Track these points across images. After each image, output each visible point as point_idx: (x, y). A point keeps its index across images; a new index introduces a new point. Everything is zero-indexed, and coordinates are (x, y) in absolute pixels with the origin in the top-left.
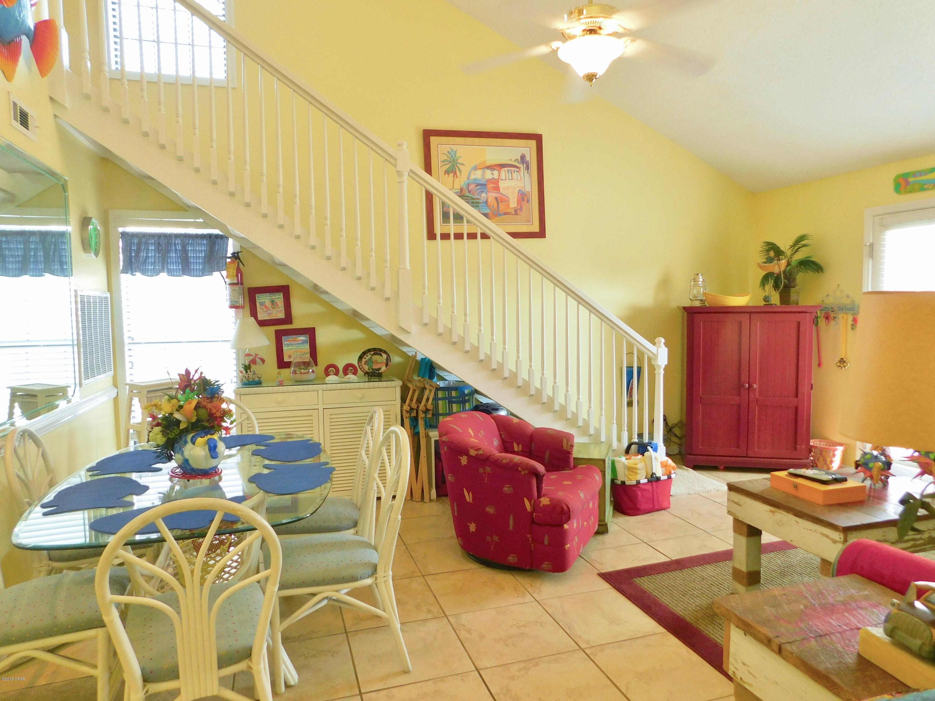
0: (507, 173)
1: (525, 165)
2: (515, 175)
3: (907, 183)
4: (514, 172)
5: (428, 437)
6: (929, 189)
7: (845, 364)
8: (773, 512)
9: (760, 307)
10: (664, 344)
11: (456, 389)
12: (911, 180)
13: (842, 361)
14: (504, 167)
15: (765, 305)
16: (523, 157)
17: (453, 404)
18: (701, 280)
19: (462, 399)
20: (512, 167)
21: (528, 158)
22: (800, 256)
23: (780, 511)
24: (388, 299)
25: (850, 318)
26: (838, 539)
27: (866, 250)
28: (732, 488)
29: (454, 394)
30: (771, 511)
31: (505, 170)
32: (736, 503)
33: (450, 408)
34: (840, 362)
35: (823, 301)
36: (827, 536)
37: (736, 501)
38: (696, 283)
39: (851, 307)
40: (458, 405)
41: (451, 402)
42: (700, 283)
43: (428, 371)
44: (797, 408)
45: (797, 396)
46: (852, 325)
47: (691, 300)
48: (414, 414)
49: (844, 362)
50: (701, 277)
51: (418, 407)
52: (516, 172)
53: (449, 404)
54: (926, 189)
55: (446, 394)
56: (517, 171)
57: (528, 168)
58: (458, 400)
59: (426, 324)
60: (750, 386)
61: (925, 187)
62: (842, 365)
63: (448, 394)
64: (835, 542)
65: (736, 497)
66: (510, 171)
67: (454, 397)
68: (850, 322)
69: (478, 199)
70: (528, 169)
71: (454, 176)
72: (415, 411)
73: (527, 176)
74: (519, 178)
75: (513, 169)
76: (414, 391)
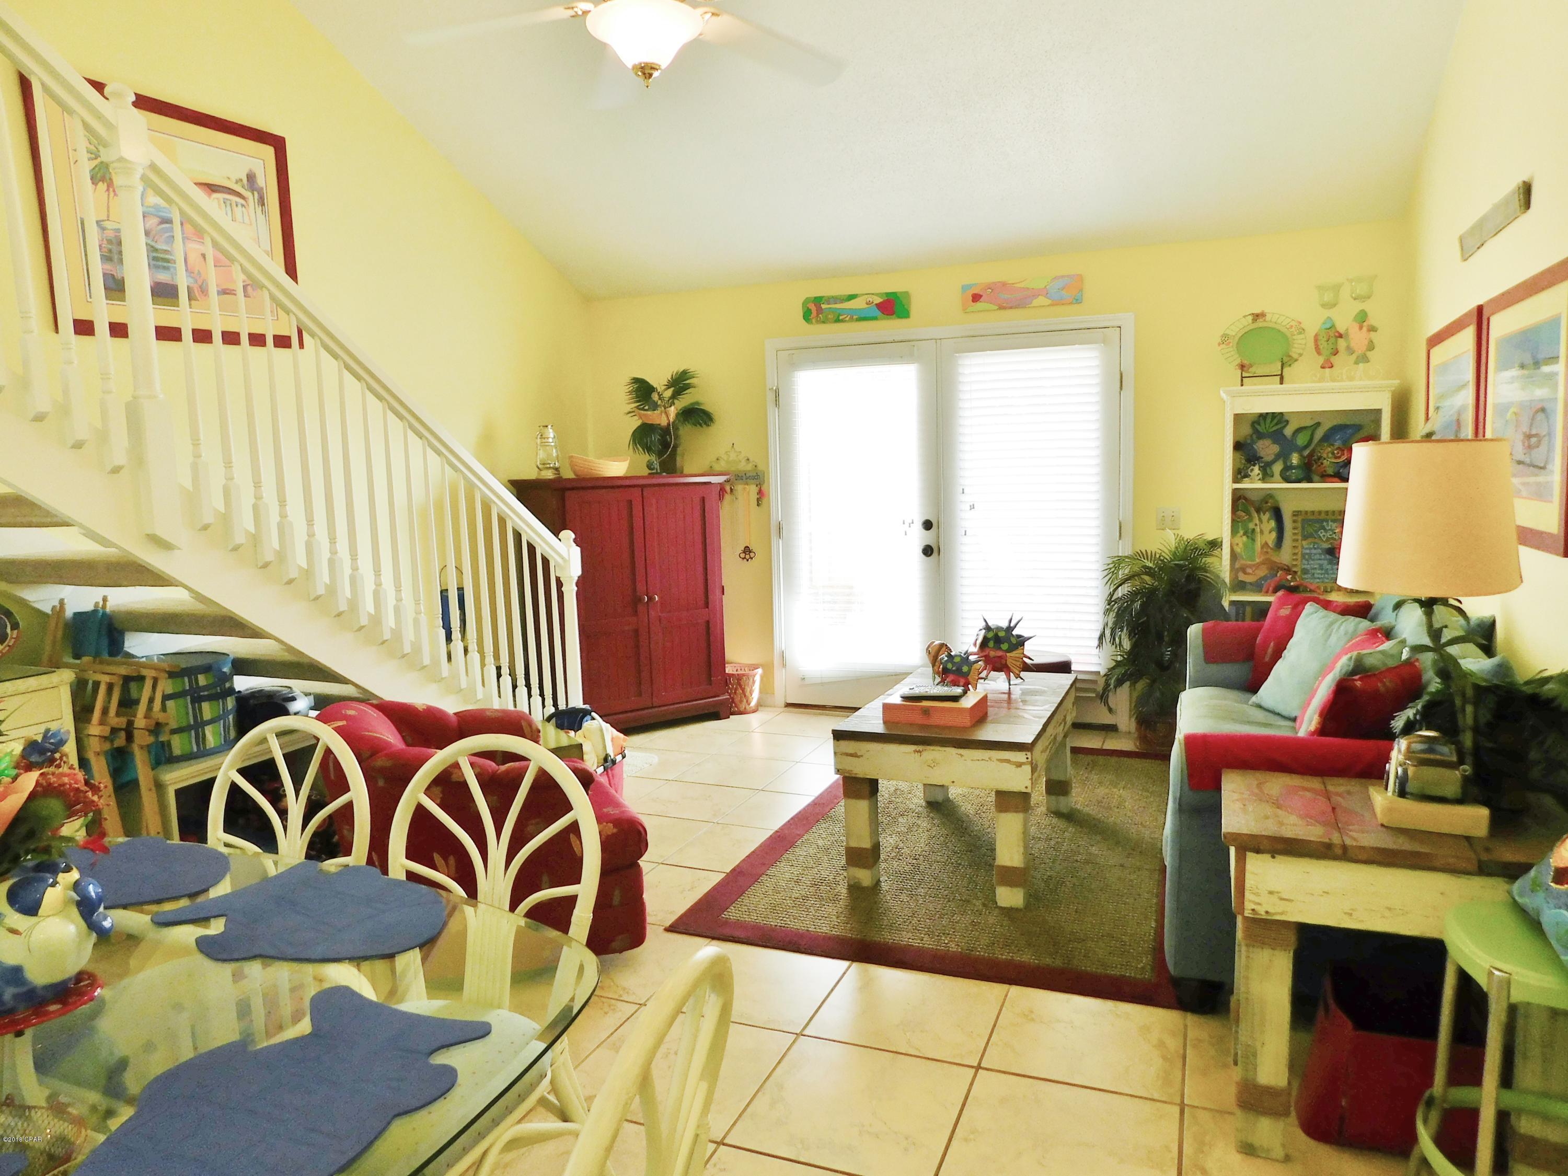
0: (223, 205)
1: (256, 193)
2: (238, 211)
3: (819, 310)
4: (237, 205)
5: (159, 787)
6: (845, 321)
7: (752, 555)
8: (919, 752)
9: (643, 477)
10: (575, 541)
11: (207, 669)
12: (823, 306)
13: (747, 550)
14: (214, 191)
15: (650, 474)
16: (251, 177)
17: (203, 704)
18: (552, 435)
19: (221, 689)
20: (230, 194)
21: (261, 182)
22: (684, 401)
23: (932, 748)
24: (116, 470)
25: (753, 489)
26: (1025, 760)
27: (771, 396)
28: (839, 735)
29: (202, 680)
30: (915, 751)
31: (217, 199)
32: (852, 755)
33: (197, 713)
34: (744, 552)
35: (711, 467)
36: (1008, 761)
37: (851, 751)
38: (544, 441)
39: (755, 474)
40: (214, 703)
41: (197, 700)
42: (551, 440)
43: (105, 642)
44: (708, 622)
45: (707, 605)
46: (758, 500)
47: (538, 468)
48: (120, 741)
49: (750, 552)
50: (551, 431)
51: (130, 724)
52: (240, 206)
53: (193, 702)
54: (843, 321)
55: (184, 683)
56: (243, 206)
57: (262, 202)
58: (213, 691)
59: (205, 528)
60: (651, 599)
61: (841, 318)
62: (747, 557)
63: (190, 682)
64: (1019, 765)
65: (849, 746)
66: (228, 203)
67: (205, 688)
68: (754, 496)
69: (166, 252)
70: (263, 204)
71: (108, 190)
72: (123, 734)
73: (261, 218)
74: (247, 220)
75: (235, 199)
76: (110, 687)
